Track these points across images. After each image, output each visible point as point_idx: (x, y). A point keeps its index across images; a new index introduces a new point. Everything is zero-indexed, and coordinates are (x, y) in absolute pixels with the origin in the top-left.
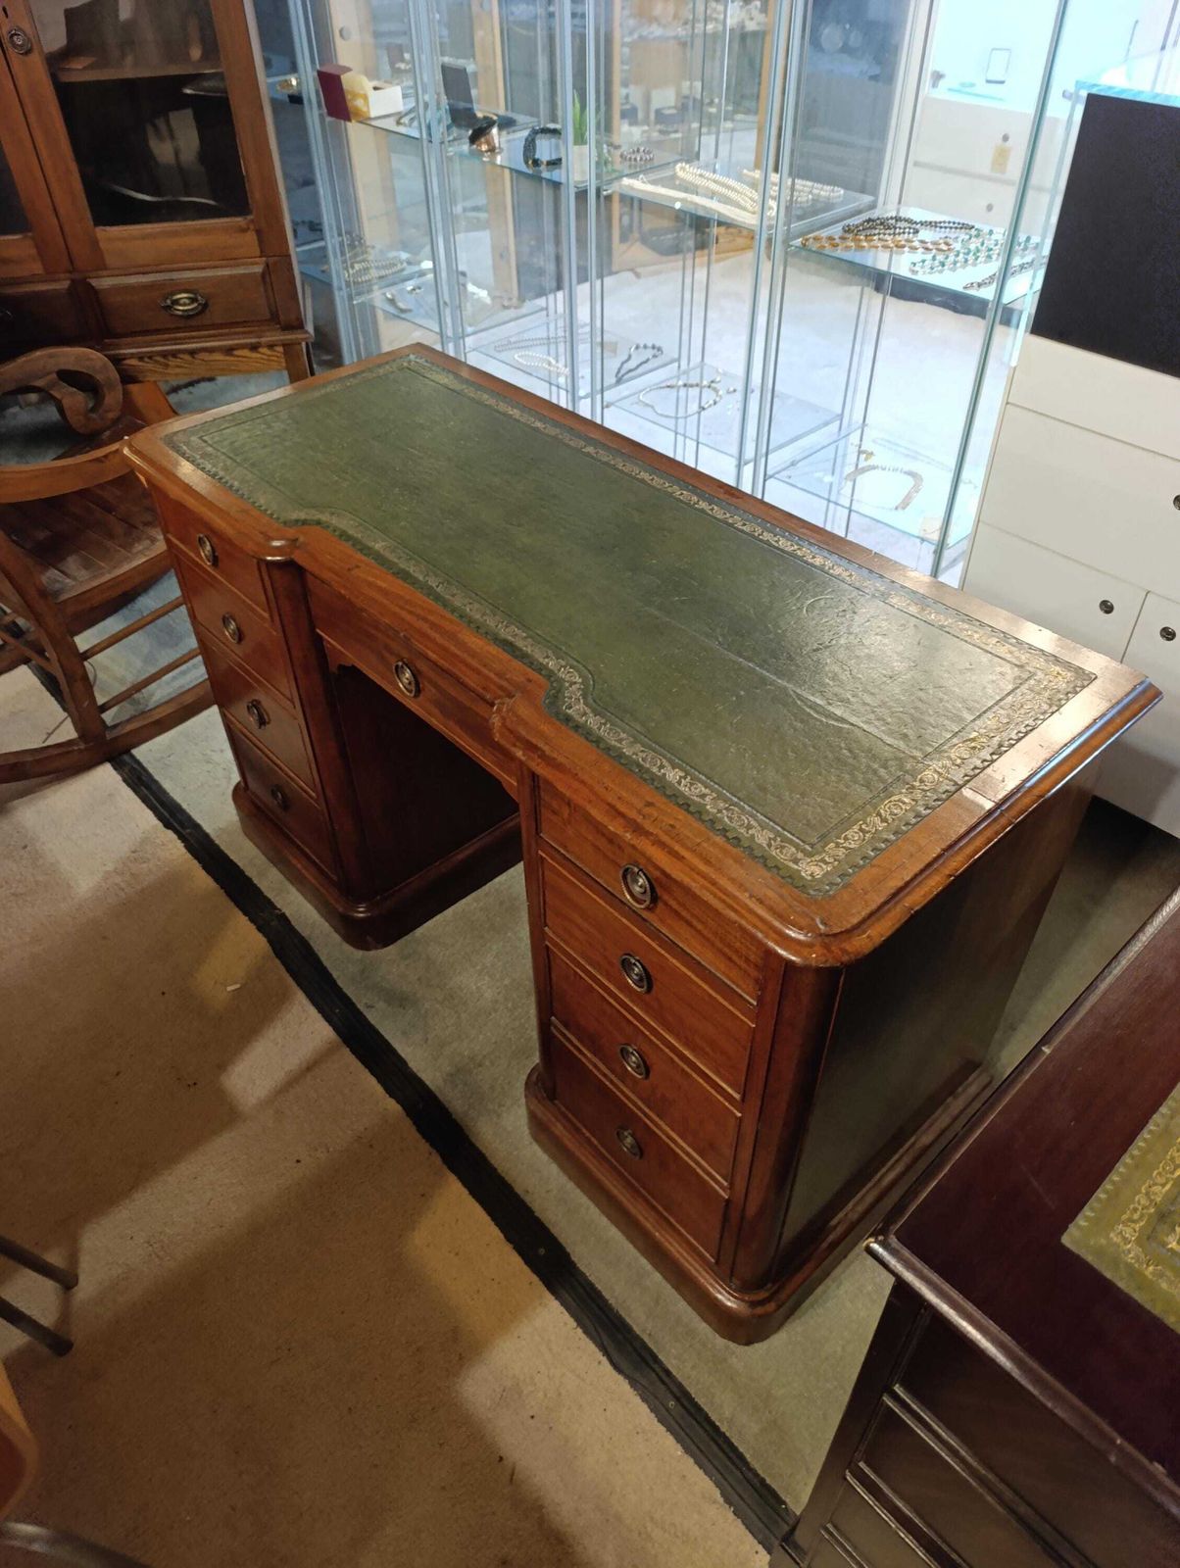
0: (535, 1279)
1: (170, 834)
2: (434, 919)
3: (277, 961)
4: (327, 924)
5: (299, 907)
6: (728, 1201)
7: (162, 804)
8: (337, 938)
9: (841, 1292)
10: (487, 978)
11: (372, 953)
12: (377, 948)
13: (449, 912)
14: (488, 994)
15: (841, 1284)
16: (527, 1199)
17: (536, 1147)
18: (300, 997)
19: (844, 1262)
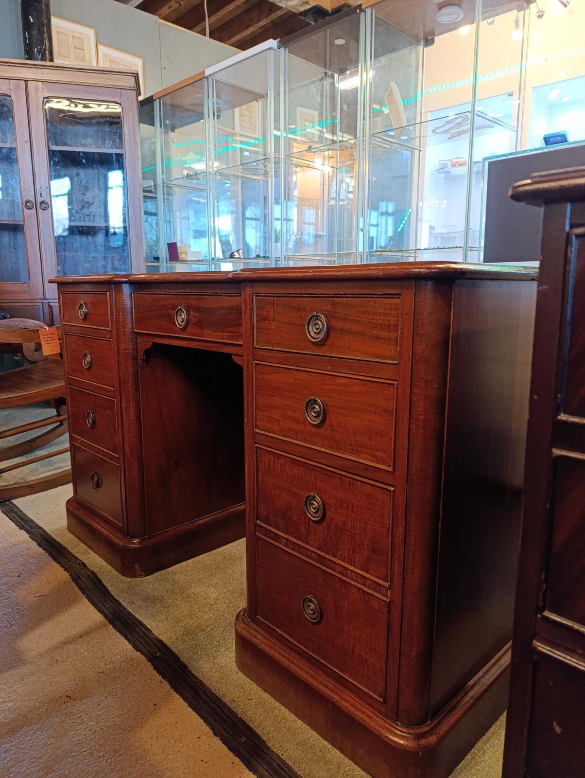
0: (237, 760)
1: (23, 532)
2: (180, 564)
3: (74, 584)
4: (110, 567)
5: (94, 561)
6: (389, 605)
7: (22, 519)
8: (116, 572)
9: (487, 758)
10: (212, 588)
11: (138, 579)
12: (140, 576)
13: (190, 561)
14: (212, 596)
15: (484, 752)
16: (232, 706)
17: (241, 674)
18: (85, 600)
19: (484, 738)
